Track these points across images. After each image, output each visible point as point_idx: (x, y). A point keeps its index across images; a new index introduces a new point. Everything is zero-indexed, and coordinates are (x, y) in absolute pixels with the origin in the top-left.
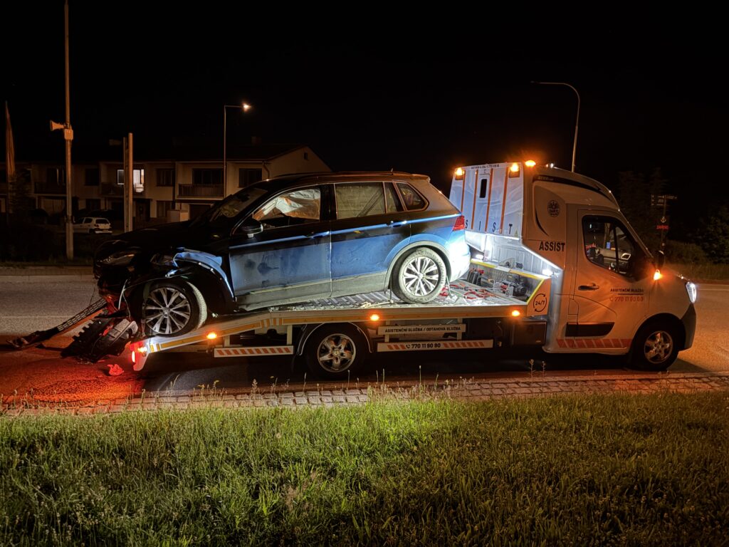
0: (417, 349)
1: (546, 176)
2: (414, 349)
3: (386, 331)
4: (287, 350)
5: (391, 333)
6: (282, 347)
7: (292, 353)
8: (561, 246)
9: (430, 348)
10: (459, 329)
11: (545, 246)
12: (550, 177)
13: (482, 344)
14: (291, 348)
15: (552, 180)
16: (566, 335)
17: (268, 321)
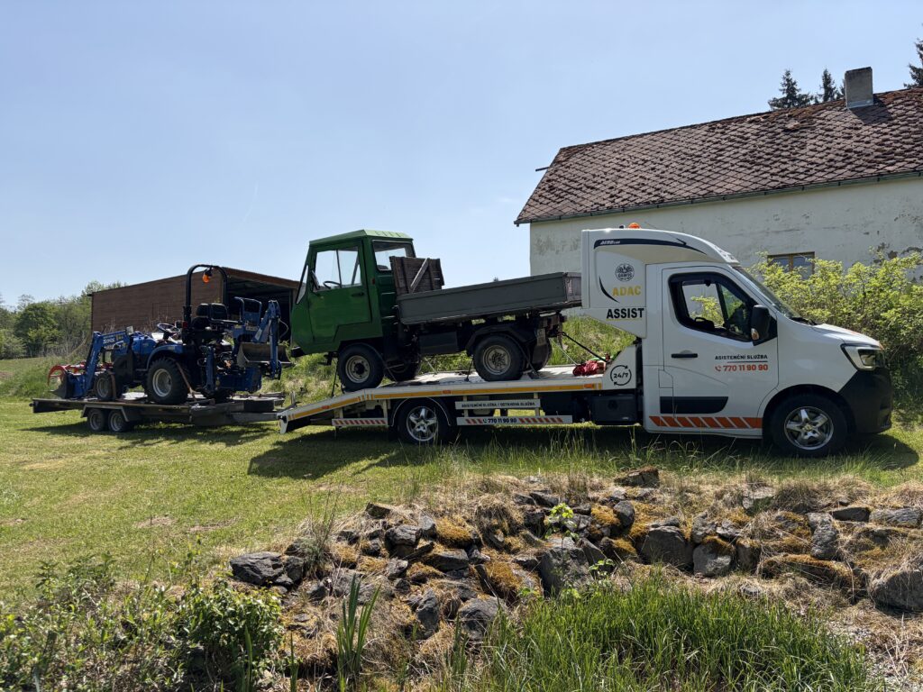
0: (494, 424)
1: (611, 240)
2: (491, 424)
4: (384, 422)
5: (468, 408)
6: (379, 419)
7: (387, 424)
8: (638, 312)
9: (506, 423)
11: (614, 314)
12: (615, 240)
13: (560, 420)
14: (386, 420)
15: (618, 243)
16: (662, 412)
17: (363, 396)
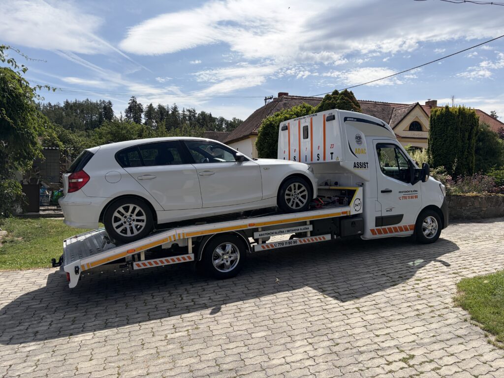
0: (282, 246)
1: (352, 118)
2: (280, 247)
3: (260, 235)
4: (189, 258)
5: (263, 237)
6: (185, 256)
7: (193, 259)
8: (366, 165)
9: (290, 245)
10: (308, 228)
11: (357, 165)
12: (354, 118)
13: (324, 238)
14: (192, 256)
15: (356, 120)
16: (376, 226)
17: (174, 236)
